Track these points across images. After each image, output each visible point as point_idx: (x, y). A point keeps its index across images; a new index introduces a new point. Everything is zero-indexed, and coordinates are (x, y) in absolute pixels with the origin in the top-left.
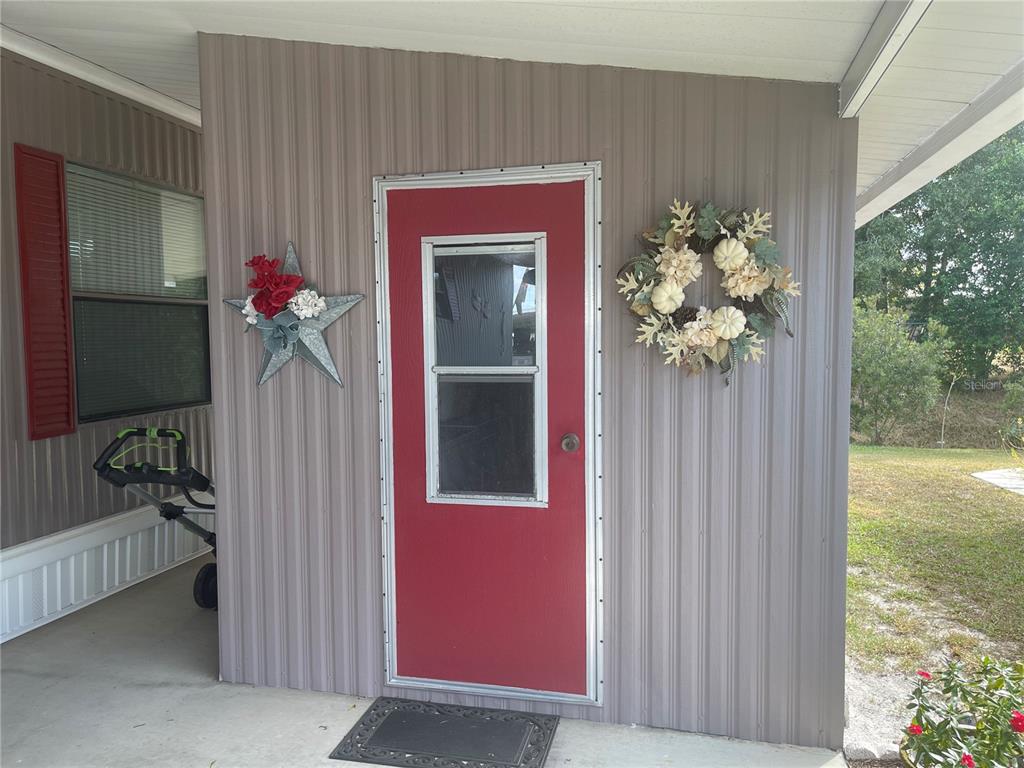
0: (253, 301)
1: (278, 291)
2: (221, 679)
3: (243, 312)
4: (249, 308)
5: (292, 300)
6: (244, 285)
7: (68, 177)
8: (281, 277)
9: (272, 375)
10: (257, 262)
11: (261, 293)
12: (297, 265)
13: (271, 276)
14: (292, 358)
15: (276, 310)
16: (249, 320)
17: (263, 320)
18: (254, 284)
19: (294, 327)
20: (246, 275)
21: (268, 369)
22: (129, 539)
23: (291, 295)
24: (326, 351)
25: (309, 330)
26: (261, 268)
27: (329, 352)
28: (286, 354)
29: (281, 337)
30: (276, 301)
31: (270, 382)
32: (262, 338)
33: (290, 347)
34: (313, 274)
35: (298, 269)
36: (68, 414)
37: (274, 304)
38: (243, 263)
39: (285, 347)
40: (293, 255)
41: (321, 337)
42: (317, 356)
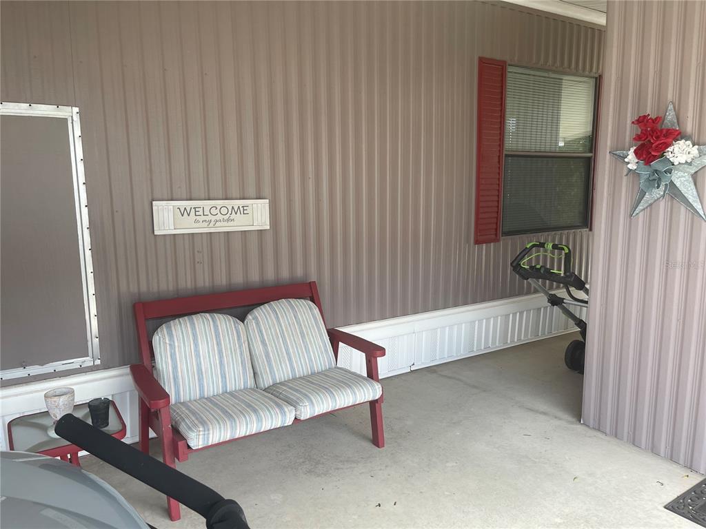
0: (636, 152)
1: (658, 143)
2: (582, 422)
3: (626, 160)
4: (631, 157)
5: (669, 149)
6: (627, 139)
7: (509, 75)
8: (662, 131)
9: (644, 209)
10: (642, 121)
11: (642, 146)
12: (676, 121)
13: (653, 130)
14: (663, 196)
15: (655, 158)
16: (630, 166)
17: (642, 166)
18: (638, 138)
19: (670, 171)
20: (630, 131)
21: (641, 204)
22: (525, 313)
23: (668, 145)
24: (694, 190)
25: (680, 174)
26: (645, 125)
27: (697, 192)
28: (658, 193)
29: (655, 180)
30: (655, 150)
31: (641, 214)
32: (639, 180)
33: (662, 187)
34: (689, 127)
35: (676, 124)
36: (496, 229)
37: (653, 153)
38: (629, 122)
39: (658, 187)
40: (673, 113)
41: (691, 179)
42: (686, 195)
